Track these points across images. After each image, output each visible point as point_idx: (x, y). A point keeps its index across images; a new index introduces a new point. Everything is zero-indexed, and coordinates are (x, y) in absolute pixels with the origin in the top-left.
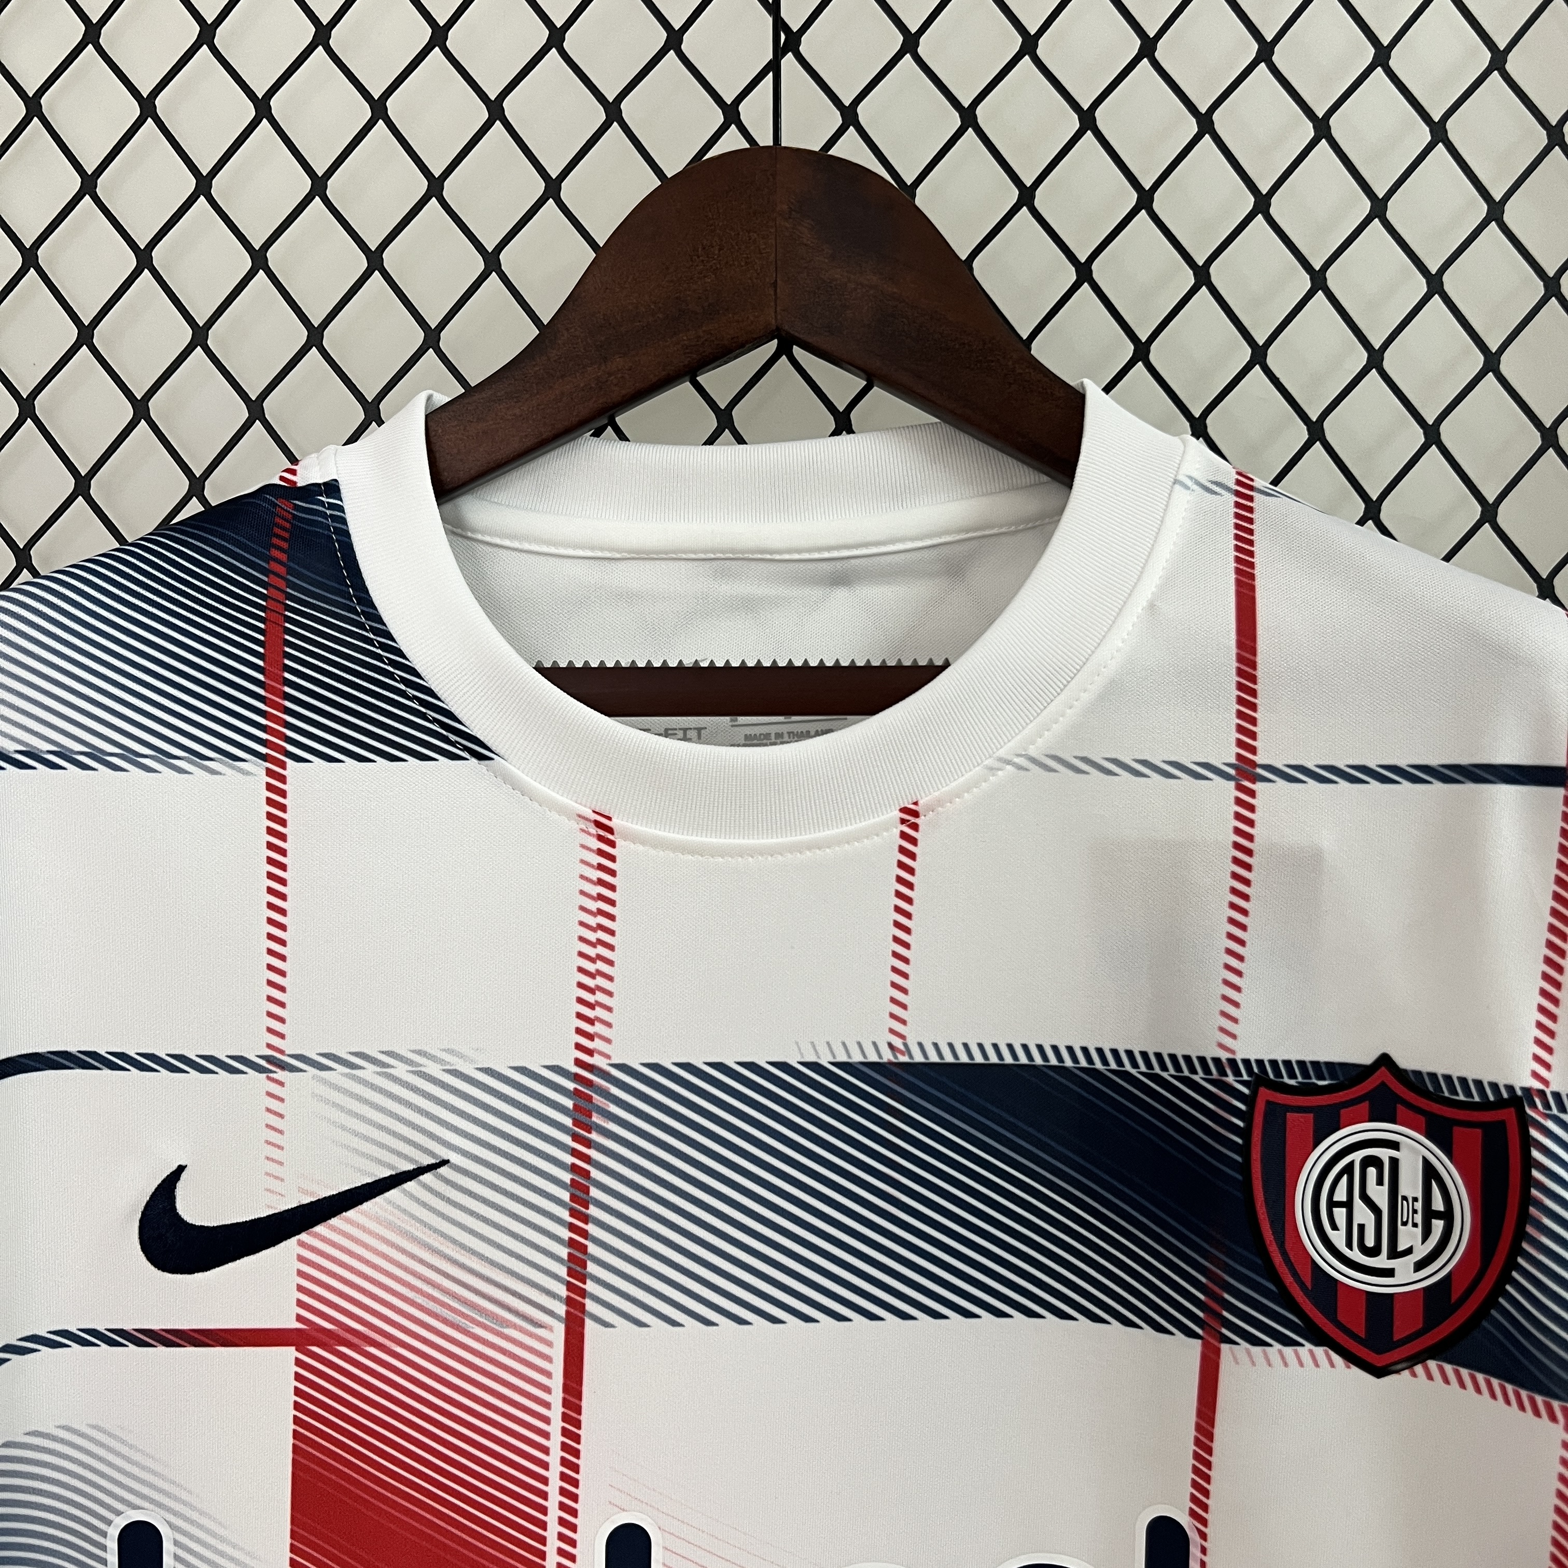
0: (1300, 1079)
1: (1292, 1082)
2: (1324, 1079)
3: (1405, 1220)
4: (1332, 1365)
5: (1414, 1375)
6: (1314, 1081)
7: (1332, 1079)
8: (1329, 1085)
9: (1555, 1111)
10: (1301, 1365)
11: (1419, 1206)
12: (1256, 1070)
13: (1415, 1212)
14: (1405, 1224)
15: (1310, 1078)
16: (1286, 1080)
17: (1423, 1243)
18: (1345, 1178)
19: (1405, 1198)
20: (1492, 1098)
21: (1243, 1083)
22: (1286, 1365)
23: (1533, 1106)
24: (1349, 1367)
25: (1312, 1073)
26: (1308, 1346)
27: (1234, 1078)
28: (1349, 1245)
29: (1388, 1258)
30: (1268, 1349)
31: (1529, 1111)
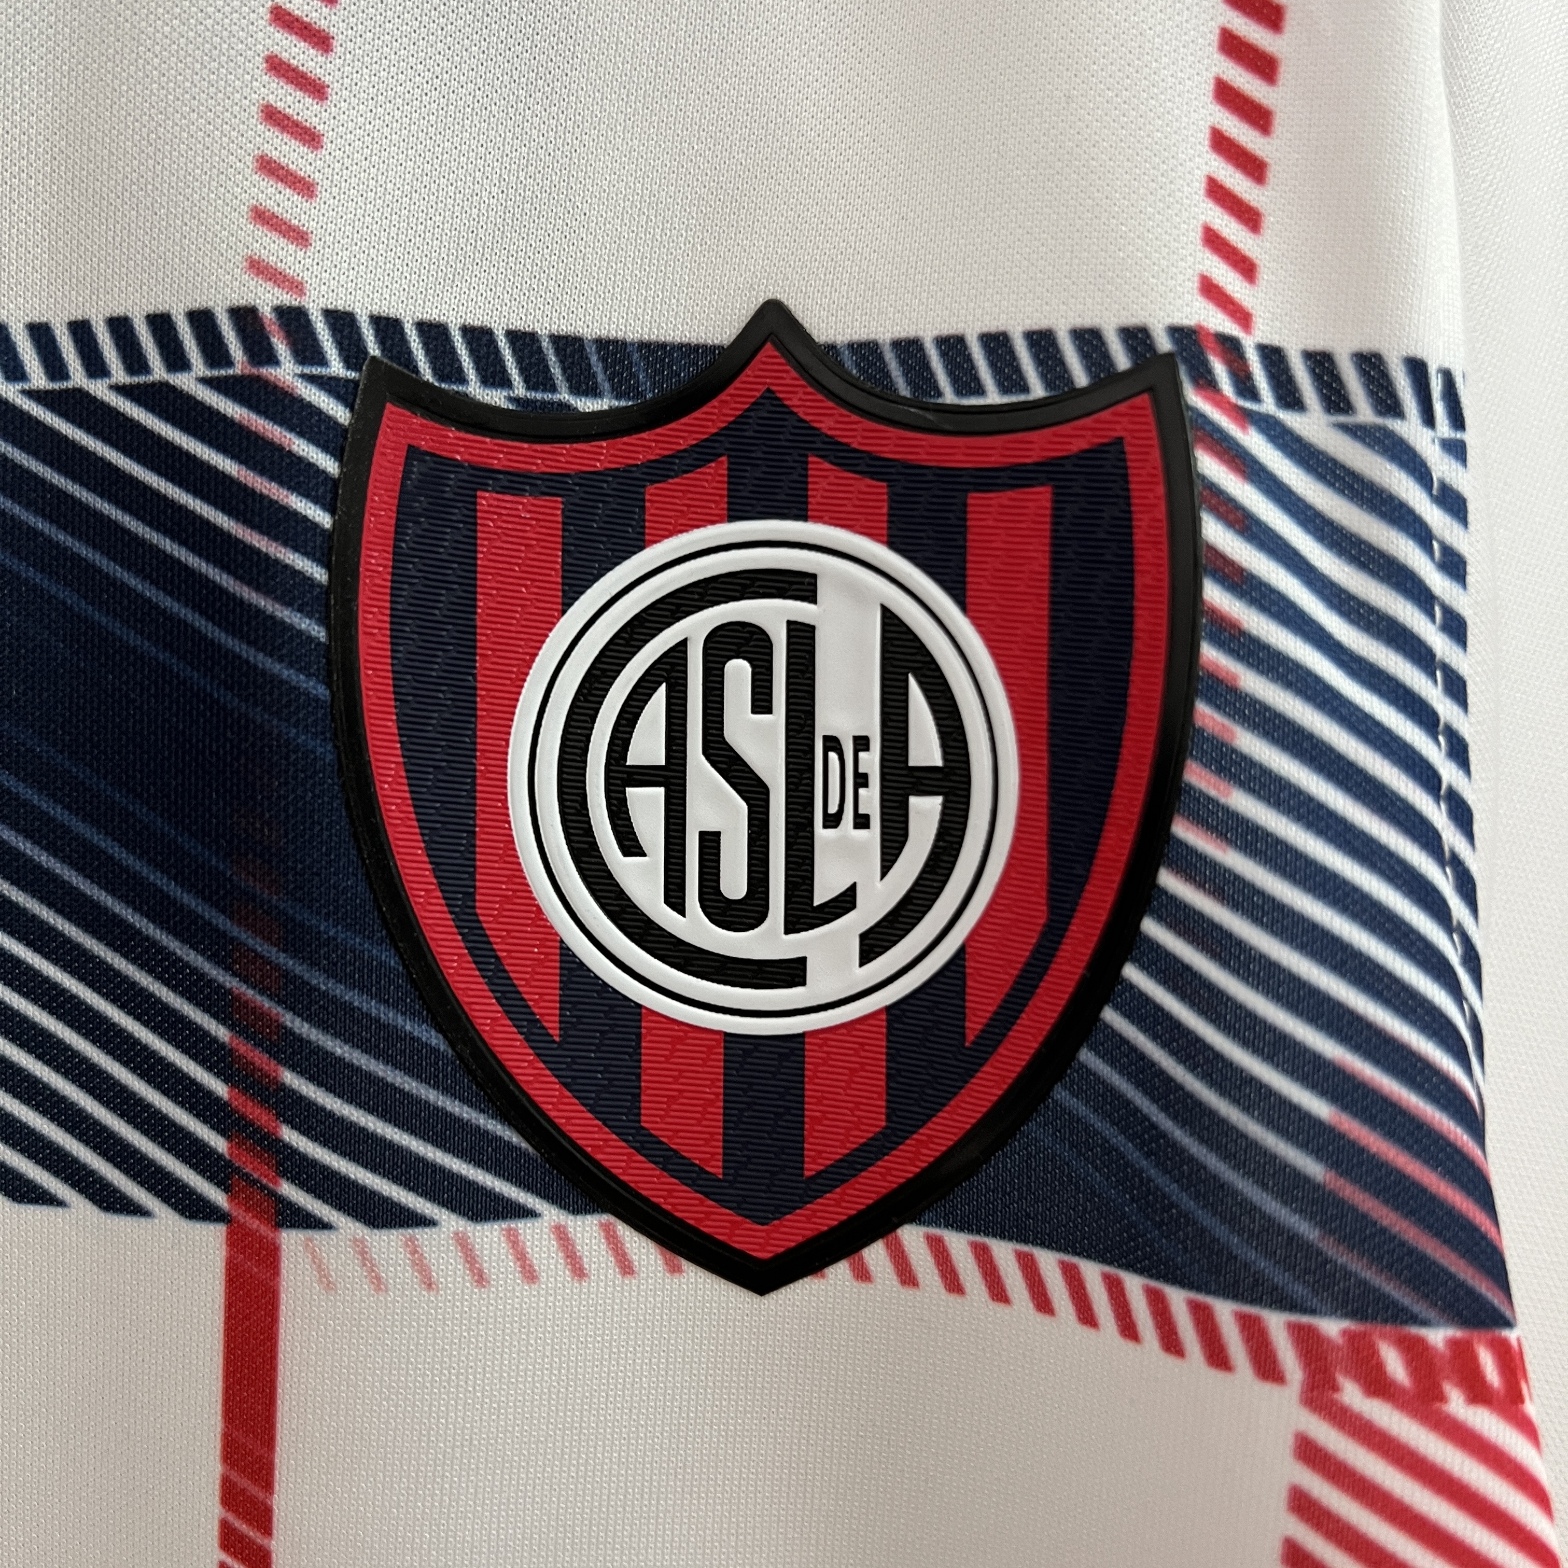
0: (520, 390)
1: (496, 398)
2: (593, 392)
3: (833, 809)
4: (626, 1267)
5: (862, 1274)
6: (564, 396)
7: (618, 397)
8: (612, 411)
9: (1268, 404)
10: (530, 1274)
11: (871, 761)
12: (373, 349)
13: (862, 780)
14: (832, 821)
15: (554, 389)
16: (475, 389)
17: (884, 874)
18: (661, 695)
19: (832, 743)
20: (1081, 378)
21: (328, 384)
22: (480, 1278)
23: (1207, 383)
24: (675, 1269)
25: (556, 371)
26: (551, 1214)
27: (299, 370)
28: (676, 899)
29: (787, 931)
30: (421, 1234)
31: (1194, 398)
